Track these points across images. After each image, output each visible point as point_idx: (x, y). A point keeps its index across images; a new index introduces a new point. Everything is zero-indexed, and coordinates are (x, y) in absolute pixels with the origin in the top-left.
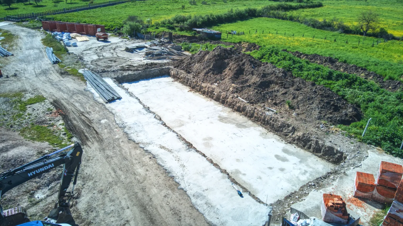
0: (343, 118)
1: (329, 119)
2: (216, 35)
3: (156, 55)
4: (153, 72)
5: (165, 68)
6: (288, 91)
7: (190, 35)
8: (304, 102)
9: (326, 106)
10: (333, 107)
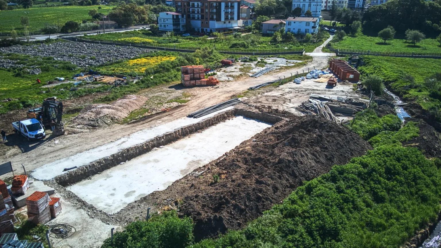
3: (306, 108)
5: (281, 119)
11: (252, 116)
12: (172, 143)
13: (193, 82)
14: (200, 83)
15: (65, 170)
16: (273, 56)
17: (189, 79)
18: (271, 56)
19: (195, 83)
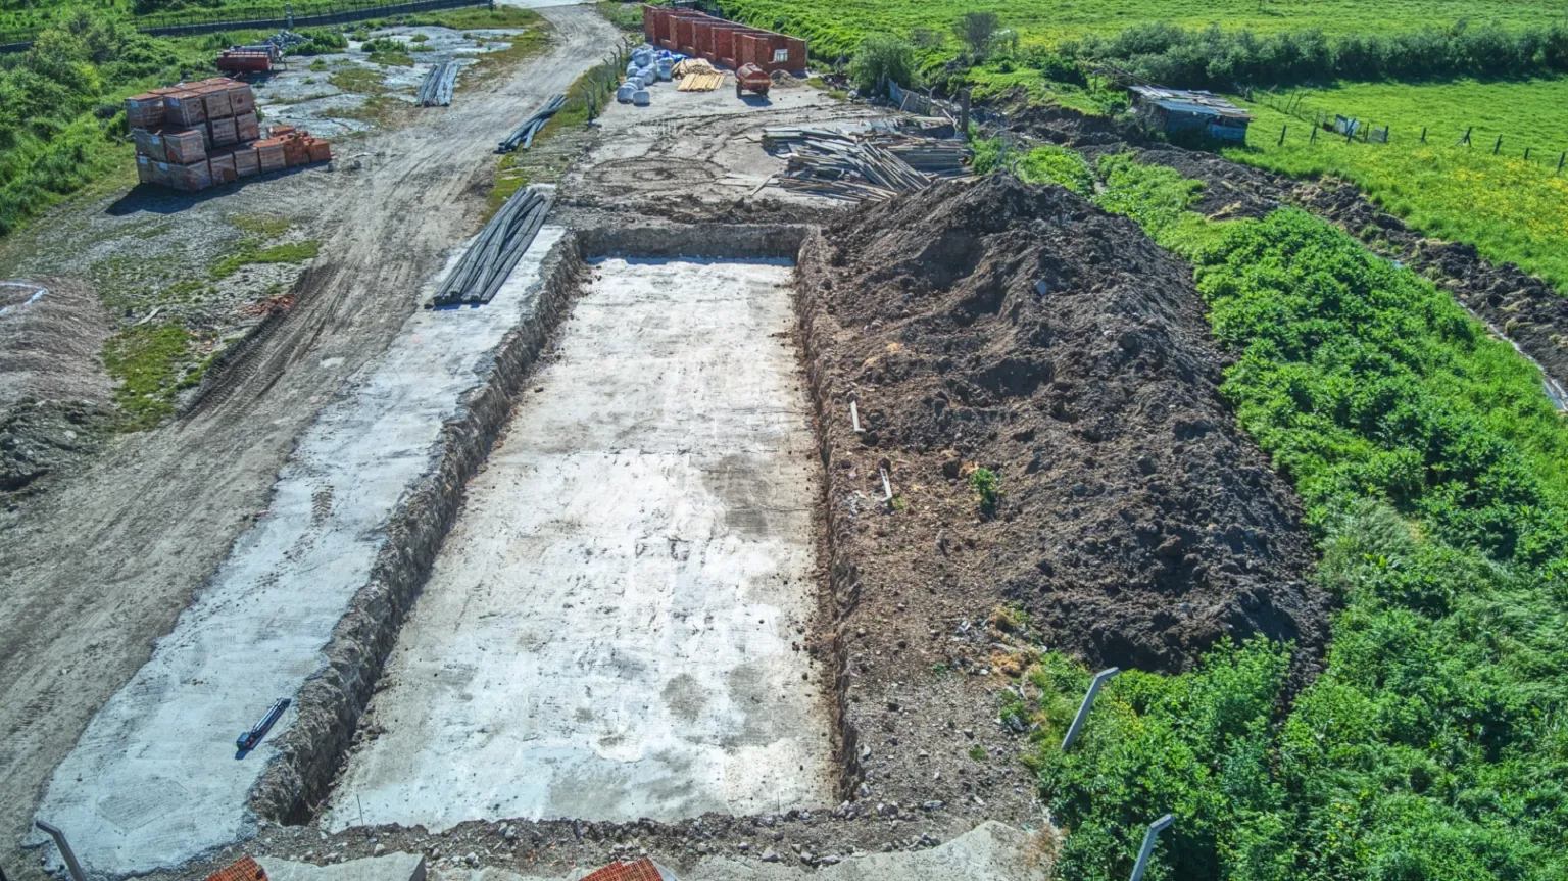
0: (1130, 632)
1: (1058, 612)
2: (1215, 127)
3: (820, 174)
4: (739, 236)
5: (792, 230)
6: (1041, 430)
7: (1093, 112)
8: (1049, 499)
9: (1128, 550)
10: (1159, 565)
11: (657, 246)
12: (504, 437)
13: (221, 163)
14: (254, 160)
15: (245, 747)
16: (384, 20)
17: (202, 152)
18: (376, 21)
19: (230, 167)
